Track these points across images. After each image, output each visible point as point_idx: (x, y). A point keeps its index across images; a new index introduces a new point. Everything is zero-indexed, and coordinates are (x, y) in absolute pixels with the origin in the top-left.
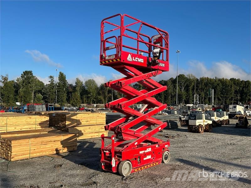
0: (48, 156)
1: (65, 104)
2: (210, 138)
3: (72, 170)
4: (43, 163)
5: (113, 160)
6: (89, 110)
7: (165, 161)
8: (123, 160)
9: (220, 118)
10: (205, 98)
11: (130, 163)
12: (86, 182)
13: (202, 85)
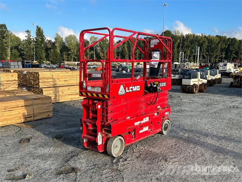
0: (14, 126)
1: (44, 62)
2: (207, 100)
3: (43, 147)
4: (6, 136)
5: (98, 137)
6: (70, 68)
7: (165, 132)
8: (112, 135)
9: (213, 77)
10: (190, 56)
11: (122, 138)
12: (61, 168)
13: (187, 42)
